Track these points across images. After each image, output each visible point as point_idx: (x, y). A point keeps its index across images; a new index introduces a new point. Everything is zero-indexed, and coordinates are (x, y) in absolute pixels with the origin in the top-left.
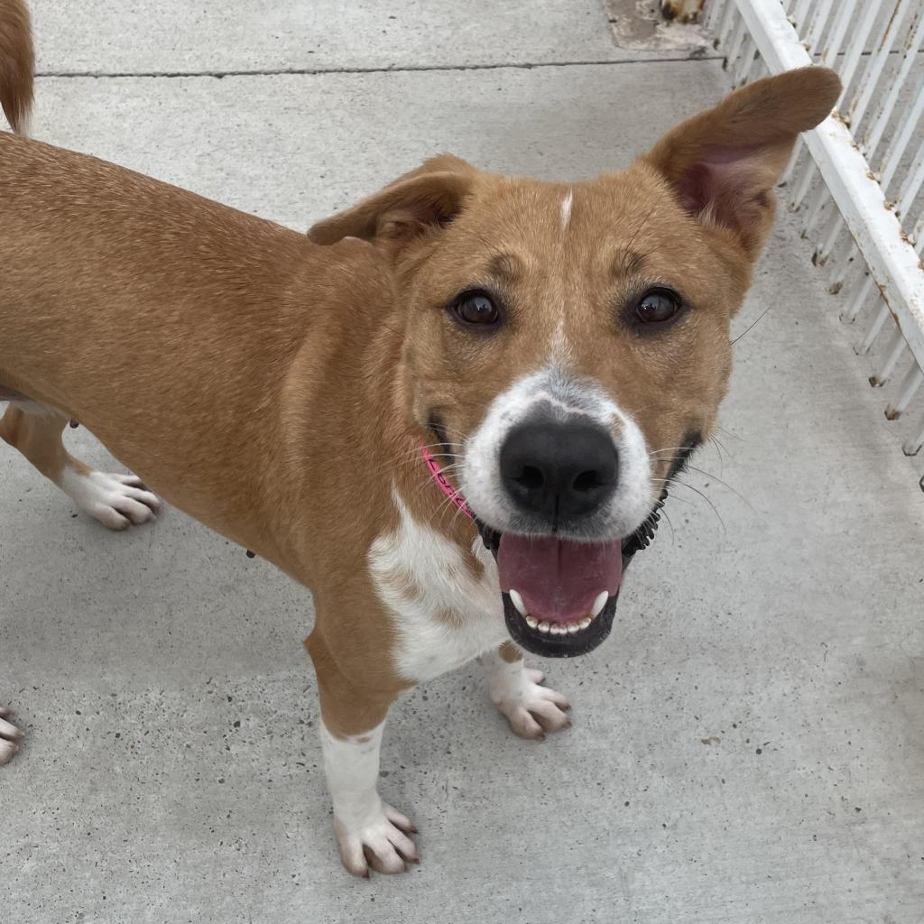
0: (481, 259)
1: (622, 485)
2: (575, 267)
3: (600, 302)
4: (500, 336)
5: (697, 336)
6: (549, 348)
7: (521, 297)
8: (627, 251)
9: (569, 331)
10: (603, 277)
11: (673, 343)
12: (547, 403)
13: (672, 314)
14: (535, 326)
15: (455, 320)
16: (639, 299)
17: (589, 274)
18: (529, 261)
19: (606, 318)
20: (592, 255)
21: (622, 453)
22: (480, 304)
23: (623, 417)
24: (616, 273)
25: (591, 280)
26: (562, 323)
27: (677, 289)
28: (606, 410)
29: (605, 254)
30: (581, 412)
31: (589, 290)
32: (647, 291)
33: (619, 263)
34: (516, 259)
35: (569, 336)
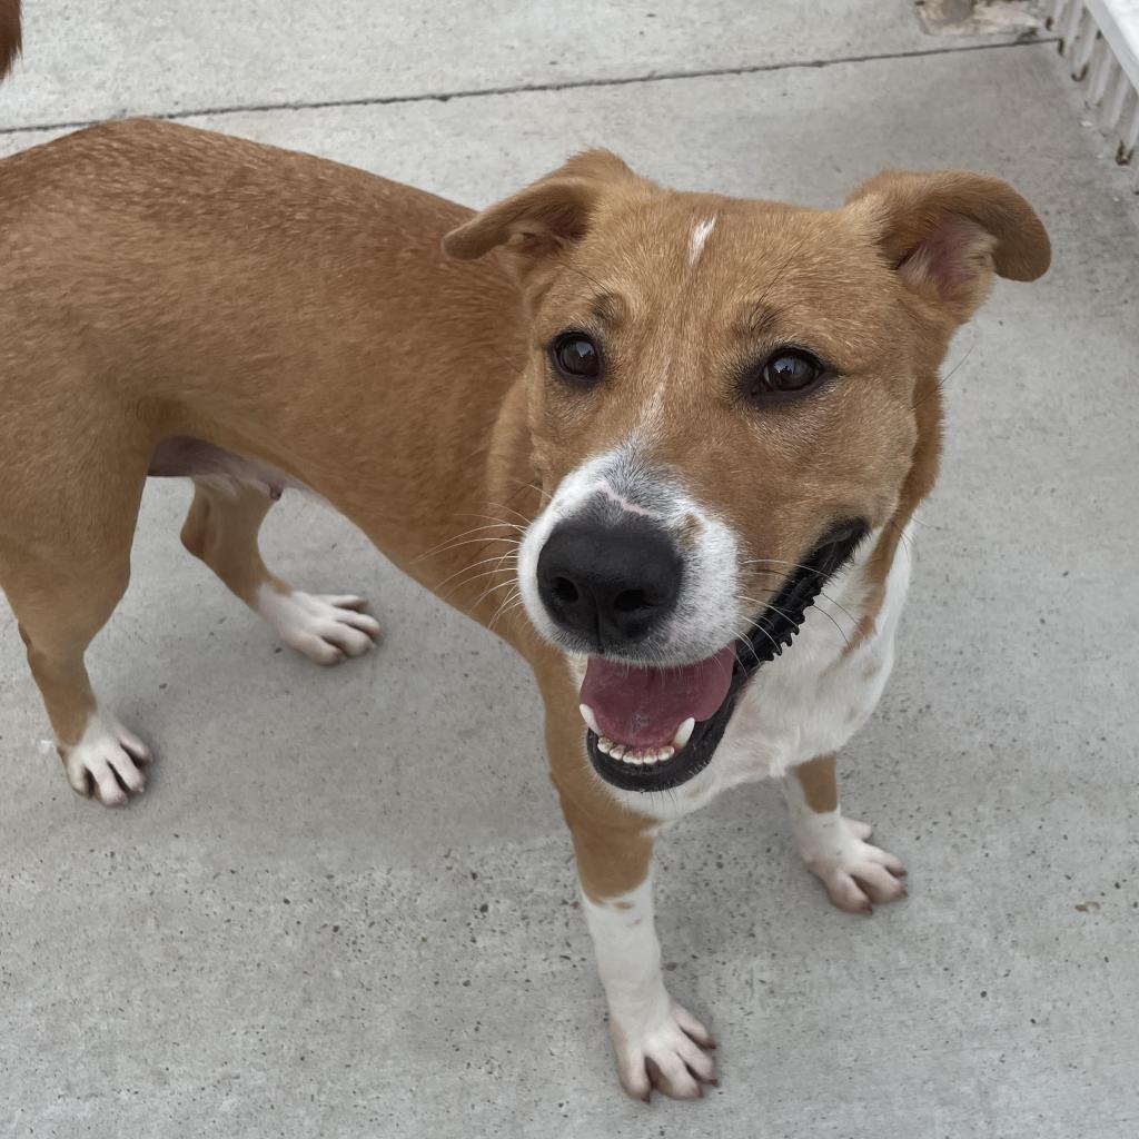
3: (714, 367)
4: (595, 395)
5: (849, 407)
6: (637, 420)
7: (622, 350)
8: (758, 307)
9: (668, 399)
10: (720, 335)
11: (805, 421)
12: (602, 497)
13: (809, 382)
14: (631, 389)
15: (554, 366)
17: (707, 330)
18: (636, 304)
19: (718, 387)
20: (717, 304)
21: (691, 567)
23: (699, 514)
24: (738, 333)
25: (706, 337)
27: (815, 349)
28: (680, 507)
29: (728, 312)
30: (641, 511)
31: (702, 349)
32: (776, 351)
33: (744, 320)
34: (622, 300)
35: (666, 405)
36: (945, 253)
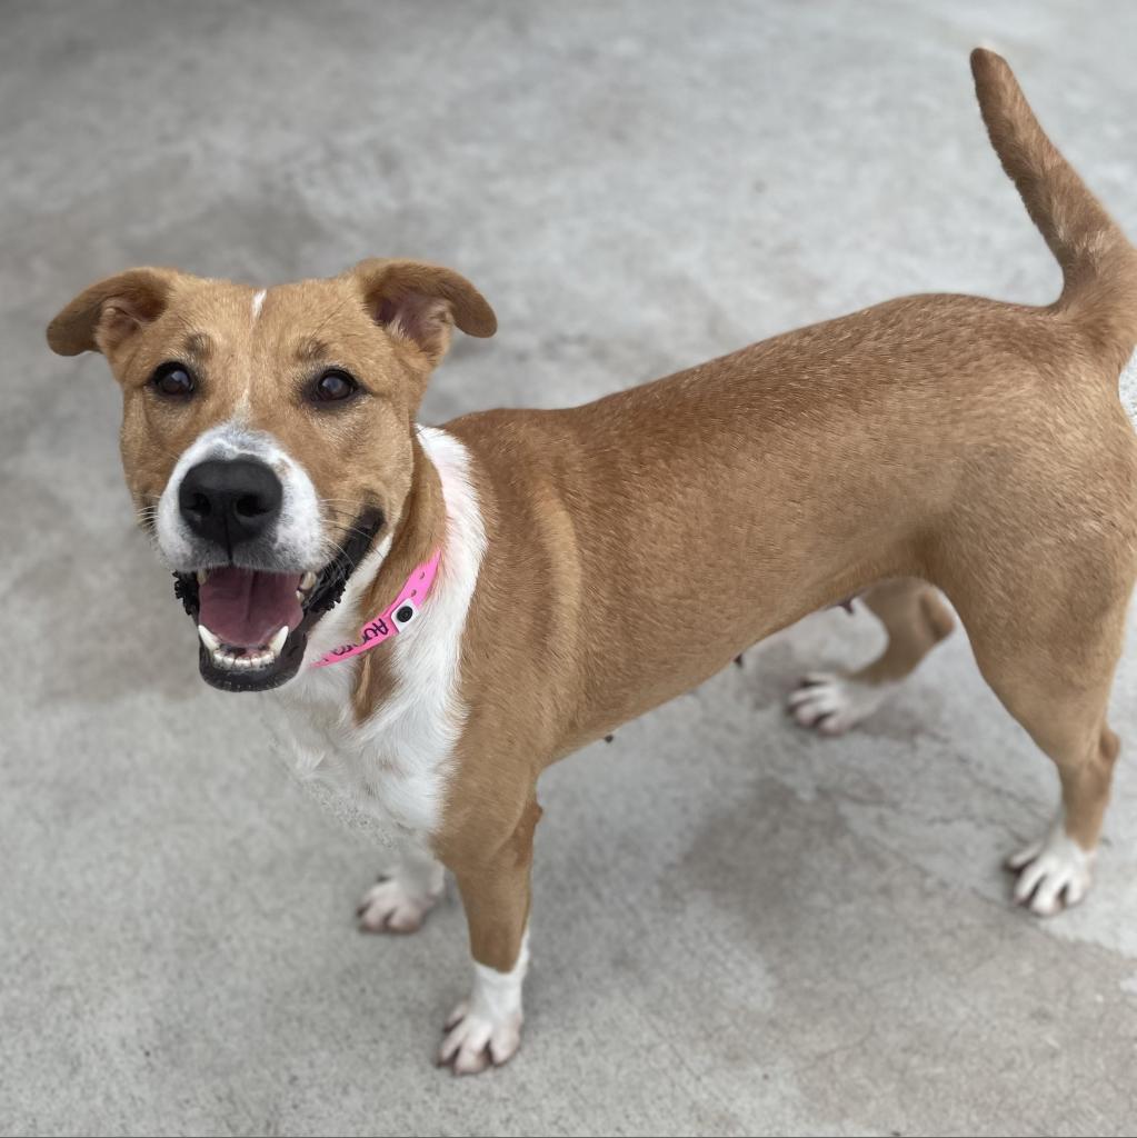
0: (179, 339)
1: (285, 516)
2: (263, 350)
3: (285, 379)
4: (194, 404)
5: (374, 418)
6: (234, 411)
7: (212, 371)
8: (312, 340)
9: (253, 400)
10: (287, 357)
11: (350, 419)
12: (221, 446)
13: (346, 396)
14: (223, 394)
15: (156, 392)
16: (318, 380)
17: (276, 354)
18: (218, 339)
19: (288, 391)
20: (281, 339)
21: (286, 489)
22: (176, 375)
23: (290, 461)
24: (300, 356)
25: (277, 360)
26: (247, 392)
27: (352, 373)
28: (274, 455)
29: (292, 339)
30: (249, 452)
31: (275, 368)
32: (326, 372)
33: (303, 348)
34: (208, 338)
35: (253, 402)
36: (414, 316)
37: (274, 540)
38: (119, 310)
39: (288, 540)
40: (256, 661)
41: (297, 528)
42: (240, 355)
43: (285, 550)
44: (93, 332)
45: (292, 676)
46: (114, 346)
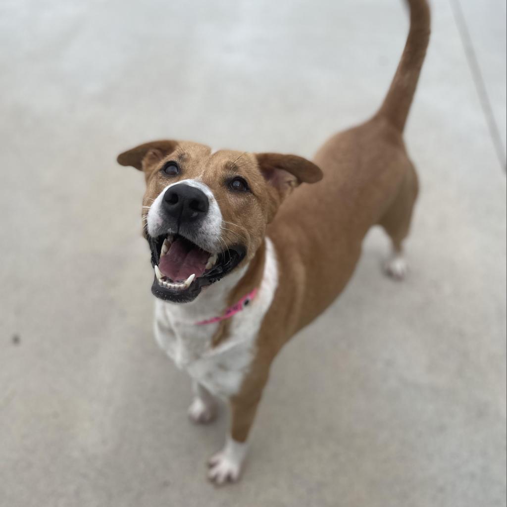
1: (208, 217)
2: (212, 164)
4: (177, 177)
5: (253, 205)
7: (188, 166)
8: (233, 163)
11: (242, 200)
13: (243, 191)
16: (233, 179)
18: (193, 156)
20: (220, 161)
21: (211, 207)
25: (216, 167)
27: (247, 182)
28: (209, 193)
29: (225, 161)
30: (199, 187)
33: (229, 165)
34: (189, 155)
35: (203, 179)
37: (201, 227)
38: (155, 154)
39: (206, 229)
40: (177, 285)
41: (212, 226)
42: (201, 163)
43: (203, 233)
44: (142, 159)
45: (190, 300)
46: (149, 165)
